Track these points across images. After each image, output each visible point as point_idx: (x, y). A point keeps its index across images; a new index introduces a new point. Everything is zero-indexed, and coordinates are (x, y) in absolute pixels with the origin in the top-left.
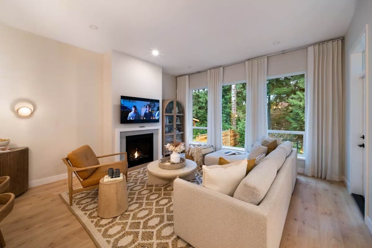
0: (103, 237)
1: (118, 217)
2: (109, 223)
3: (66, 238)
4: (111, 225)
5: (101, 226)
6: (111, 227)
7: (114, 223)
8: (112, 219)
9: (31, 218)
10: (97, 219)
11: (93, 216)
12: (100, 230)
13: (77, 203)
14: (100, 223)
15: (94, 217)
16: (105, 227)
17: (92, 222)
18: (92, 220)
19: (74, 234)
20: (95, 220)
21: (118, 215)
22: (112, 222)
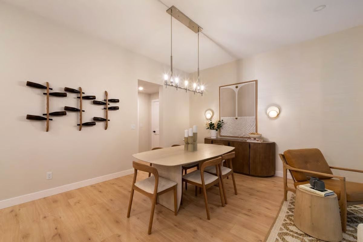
0: (278, 234)
1: (311, 237)
2: (297, 233)
3: (259, 214)
4: (296, 235)
5: (288, 228)
6: (293, 236)
7: (301, 237)
8: (303, 233)
9: (258, 191)
10: (291, 222)
11: (291, 218)
12: (282, 229)
13: (292, 202)
14: (289, 226)
15: (291, 220)
16: (288, 232)
17: (285, 220)
18: (287, 220)
19: (266, 216)
20: (288, 221)
21: (312, 236)
22: (301, 235)
